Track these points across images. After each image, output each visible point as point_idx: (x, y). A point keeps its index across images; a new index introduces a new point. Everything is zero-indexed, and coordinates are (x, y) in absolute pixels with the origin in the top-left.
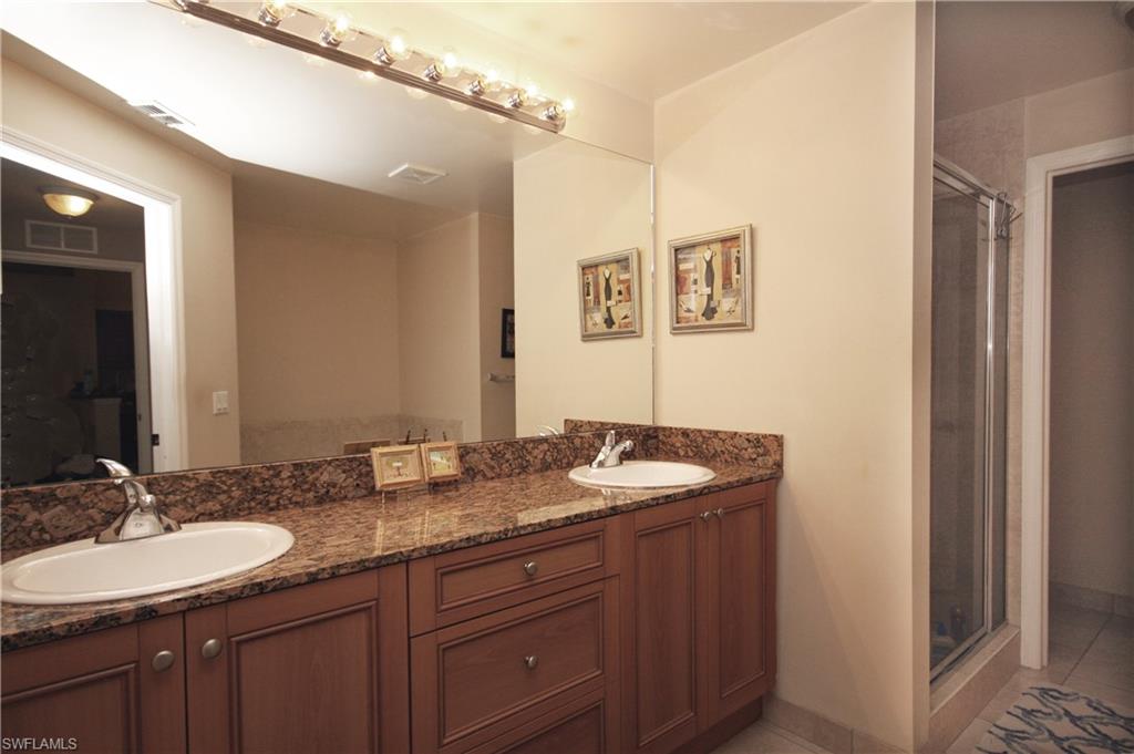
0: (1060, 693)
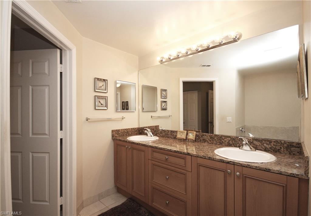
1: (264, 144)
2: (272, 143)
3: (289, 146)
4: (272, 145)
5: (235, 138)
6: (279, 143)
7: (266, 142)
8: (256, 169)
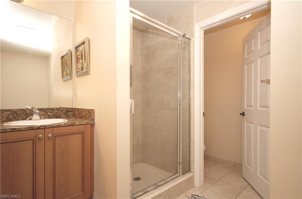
0: (198, 196)
1: (48, 112)
2: (55, 111)
3: (67, 112)
4: (55, 113)
5: (16, 111)
6: (60, 110)
7: (50, 111)
8: (65, 126)
